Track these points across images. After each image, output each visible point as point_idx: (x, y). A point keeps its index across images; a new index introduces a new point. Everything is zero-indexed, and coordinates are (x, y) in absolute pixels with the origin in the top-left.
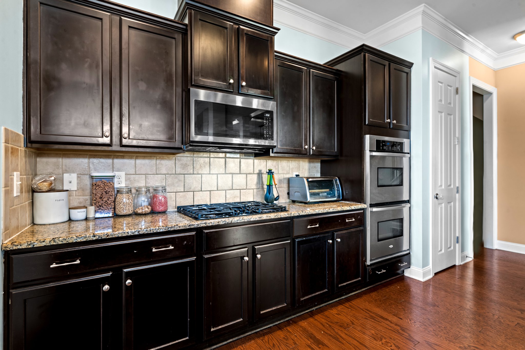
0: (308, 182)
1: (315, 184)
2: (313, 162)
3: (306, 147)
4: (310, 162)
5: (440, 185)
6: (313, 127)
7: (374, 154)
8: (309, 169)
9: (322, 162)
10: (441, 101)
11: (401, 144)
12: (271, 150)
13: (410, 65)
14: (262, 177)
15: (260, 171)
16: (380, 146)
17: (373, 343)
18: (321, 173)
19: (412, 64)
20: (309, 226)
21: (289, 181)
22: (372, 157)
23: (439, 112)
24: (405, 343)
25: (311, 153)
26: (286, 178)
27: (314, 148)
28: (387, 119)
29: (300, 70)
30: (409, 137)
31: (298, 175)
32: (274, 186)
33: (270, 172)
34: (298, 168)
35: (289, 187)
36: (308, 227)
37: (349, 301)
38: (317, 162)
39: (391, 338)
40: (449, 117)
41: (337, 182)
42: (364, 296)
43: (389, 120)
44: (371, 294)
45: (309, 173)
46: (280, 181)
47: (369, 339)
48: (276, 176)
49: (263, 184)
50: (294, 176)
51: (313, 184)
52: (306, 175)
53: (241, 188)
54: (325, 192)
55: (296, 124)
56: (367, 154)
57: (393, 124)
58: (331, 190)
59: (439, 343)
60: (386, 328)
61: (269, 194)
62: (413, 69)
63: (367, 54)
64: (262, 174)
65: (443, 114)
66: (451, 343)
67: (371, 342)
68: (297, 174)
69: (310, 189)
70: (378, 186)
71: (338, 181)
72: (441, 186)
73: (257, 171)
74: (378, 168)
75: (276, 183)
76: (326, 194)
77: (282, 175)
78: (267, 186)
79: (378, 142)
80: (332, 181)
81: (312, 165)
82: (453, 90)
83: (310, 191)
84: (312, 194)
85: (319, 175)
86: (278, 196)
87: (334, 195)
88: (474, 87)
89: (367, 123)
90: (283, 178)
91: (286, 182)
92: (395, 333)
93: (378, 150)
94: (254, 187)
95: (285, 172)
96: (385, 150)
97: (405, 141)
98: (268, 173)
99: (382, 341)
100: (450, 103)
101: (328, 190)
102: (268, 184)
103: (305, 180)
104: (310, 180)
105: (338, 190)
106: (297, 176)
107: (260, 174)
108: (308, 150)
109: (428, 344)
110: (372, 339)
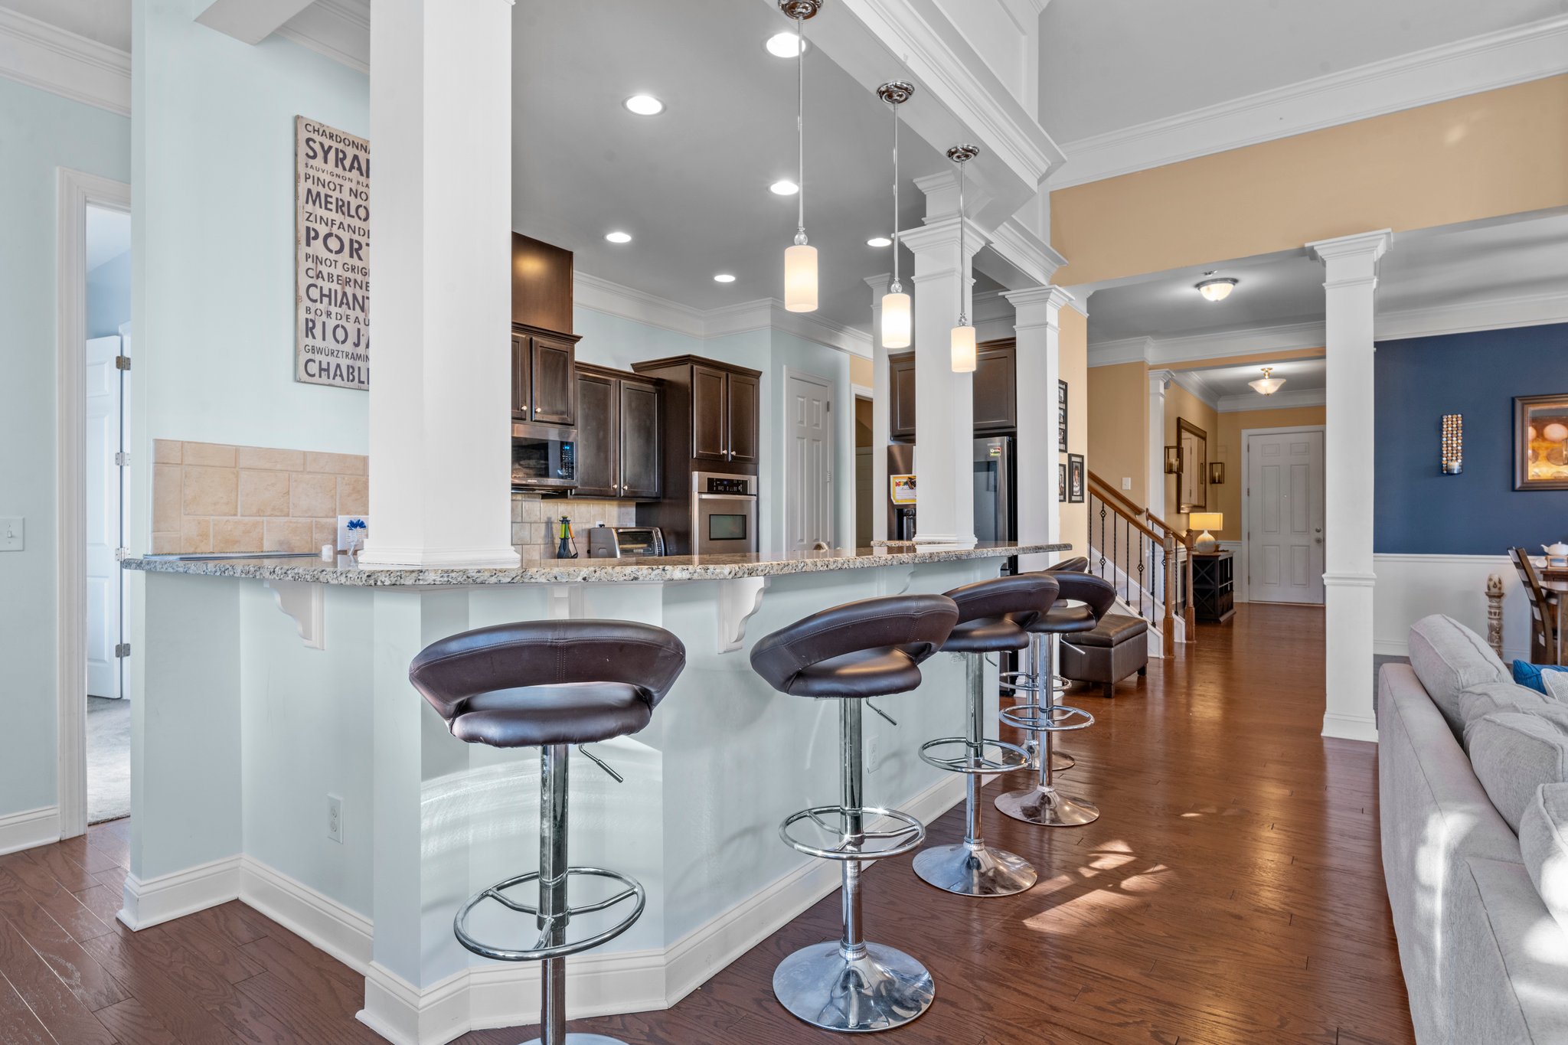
0: (618, 534)
1: (628, 538)
2: (624, 506)
3: (616, 486)
4: (619, 506)
5: (799, 538)
6: (625, 460)
7: (704, 496)
8: (619, 517)
9: (638, 505)
10: (802, 422)
11: (745, 483)
12: (569, 491)
13: (757, 375)
14: (552, 528)
15: (549, 519)
16: (712, 487)
18: (636, 523)
19: (761, 373)
21: (590, 533)
22: (701, 500)
23: (798, 438)
25: (622, 495)
26: (585, 530)
27: (626, 488)
28: (723, 450)
29: (606, 382)
30: (756, 473)
31: (604, 525)
32: (570, 540)
33: (565, 521)
34: (603, 516)
35: (589, 542)
38: (631, 506)
40: (815, 444)
41: (657, 534)
43: (725, 452)
45: (619, 522)
46: (577, 533)
48: (573, 527)
49: (553, 538)
50: (597, 526)
51: (626, 536)
52: (615, 525)
53: (523, 543)
54: (642, 548)
55: (602, 455)
56: (696, 497)
57: (732, 456)
58: (650, 546)
61: (564, 550)
62: (762, 378)
63: (695, 367)
64: (552, 523)
65: (805, 440)
68: (602, 523)
69: (620, 544)
70: (711, 539)
71: (659, 533)
72: (802, 540)
73: (544, 519)
74: (710, 515)
75: (573, 535)
76: (642, 551)
77: (580, 525)
78: (562, 539)
79: (710, 481)
80: (652, 532)
81: (623, 510)
82: (821, 405)
83: (621, 546)
84: (623, 551)
85: (633, 525)
86: (577, 553)
87: (654, 552)
88: (856, 395)
89: (695, 456)
90: (581, 529)
91: (585, 534)
93: (711, 491)
94: (540, 541)
95: (585, 521)
96: (721, 491)
97: (754, 478)
98: (562, 521)
100: (817, 425)
101: (645, 545)
102: (563, 537)
103: (614, 531)
104: (621, 531)
105: (659, 546)
106: (601, 526)
107: (549, 523)
108: (618, 491)
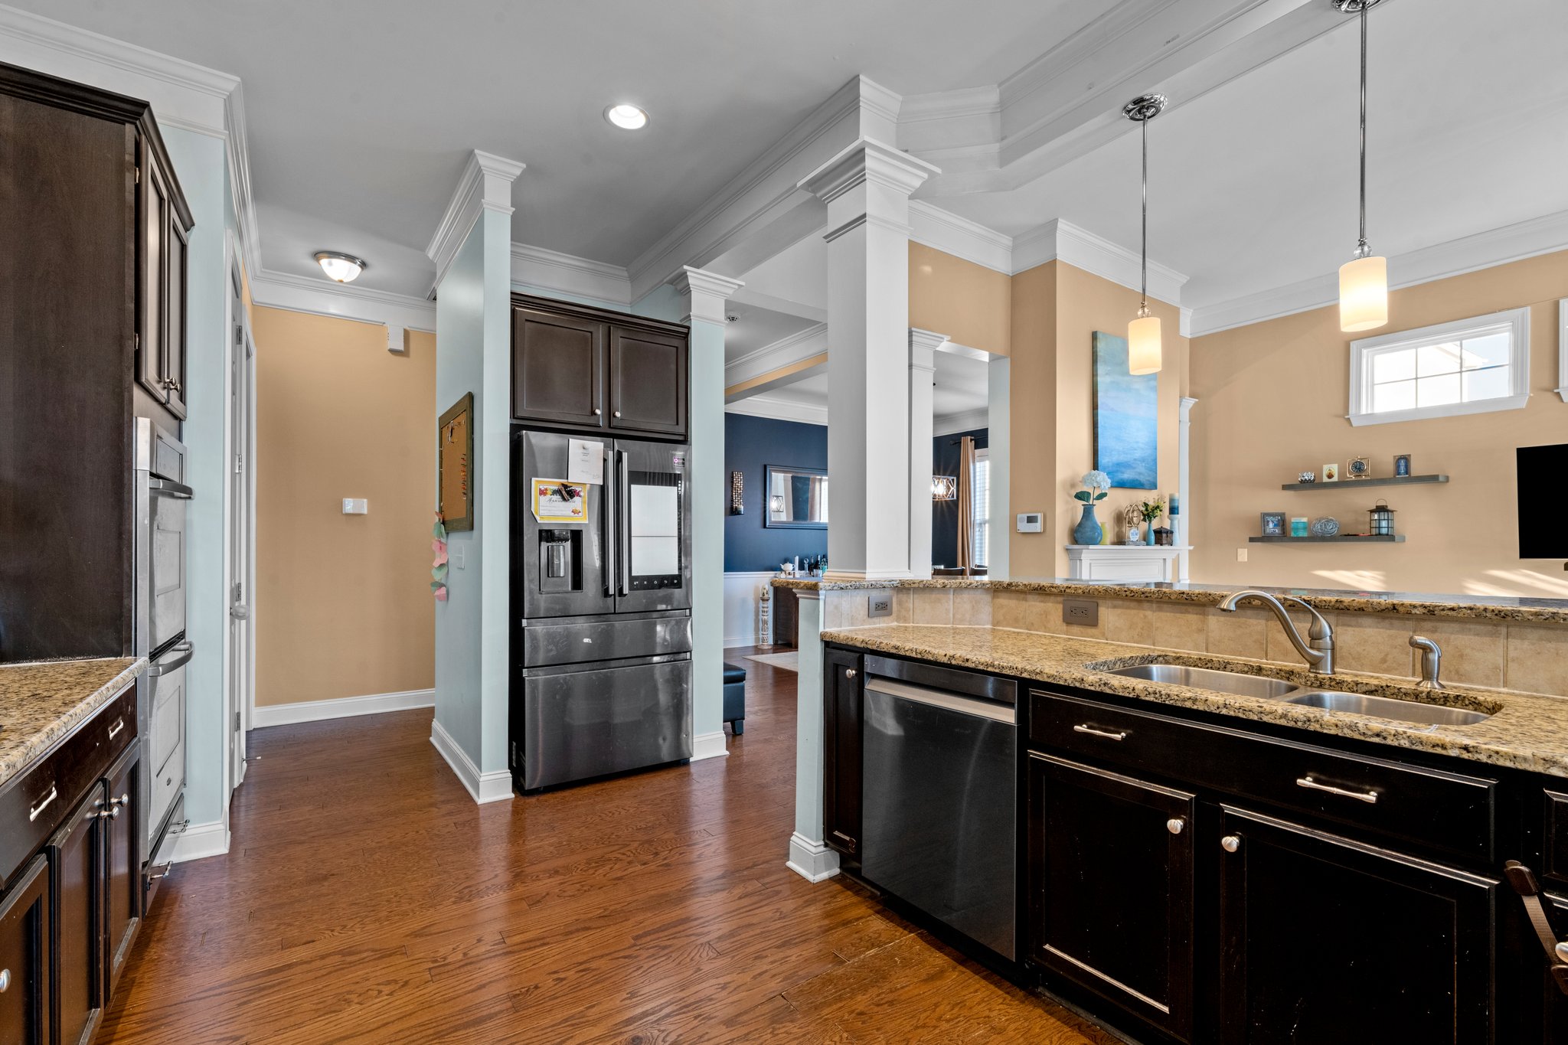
17: (343, 1020)
20: (32, 810)
24: (388, 965)
36: (32, 817)
37: (120, 1018)
39: (358, 983)
42: (138, 975)
44: (147, 958)
47: (323, 1023)
59: (428, 921)
60: (316, 978)
66: (438, 907)
67: (340, 1021)
89: (143, 377)
92: (346, 970)
99: (353, 1001)
109: (416, 936)
110: (331, 1017)
